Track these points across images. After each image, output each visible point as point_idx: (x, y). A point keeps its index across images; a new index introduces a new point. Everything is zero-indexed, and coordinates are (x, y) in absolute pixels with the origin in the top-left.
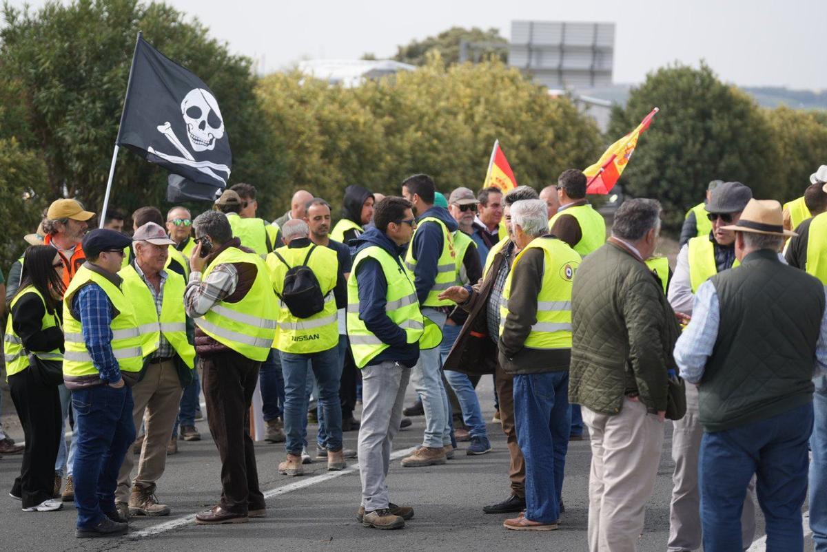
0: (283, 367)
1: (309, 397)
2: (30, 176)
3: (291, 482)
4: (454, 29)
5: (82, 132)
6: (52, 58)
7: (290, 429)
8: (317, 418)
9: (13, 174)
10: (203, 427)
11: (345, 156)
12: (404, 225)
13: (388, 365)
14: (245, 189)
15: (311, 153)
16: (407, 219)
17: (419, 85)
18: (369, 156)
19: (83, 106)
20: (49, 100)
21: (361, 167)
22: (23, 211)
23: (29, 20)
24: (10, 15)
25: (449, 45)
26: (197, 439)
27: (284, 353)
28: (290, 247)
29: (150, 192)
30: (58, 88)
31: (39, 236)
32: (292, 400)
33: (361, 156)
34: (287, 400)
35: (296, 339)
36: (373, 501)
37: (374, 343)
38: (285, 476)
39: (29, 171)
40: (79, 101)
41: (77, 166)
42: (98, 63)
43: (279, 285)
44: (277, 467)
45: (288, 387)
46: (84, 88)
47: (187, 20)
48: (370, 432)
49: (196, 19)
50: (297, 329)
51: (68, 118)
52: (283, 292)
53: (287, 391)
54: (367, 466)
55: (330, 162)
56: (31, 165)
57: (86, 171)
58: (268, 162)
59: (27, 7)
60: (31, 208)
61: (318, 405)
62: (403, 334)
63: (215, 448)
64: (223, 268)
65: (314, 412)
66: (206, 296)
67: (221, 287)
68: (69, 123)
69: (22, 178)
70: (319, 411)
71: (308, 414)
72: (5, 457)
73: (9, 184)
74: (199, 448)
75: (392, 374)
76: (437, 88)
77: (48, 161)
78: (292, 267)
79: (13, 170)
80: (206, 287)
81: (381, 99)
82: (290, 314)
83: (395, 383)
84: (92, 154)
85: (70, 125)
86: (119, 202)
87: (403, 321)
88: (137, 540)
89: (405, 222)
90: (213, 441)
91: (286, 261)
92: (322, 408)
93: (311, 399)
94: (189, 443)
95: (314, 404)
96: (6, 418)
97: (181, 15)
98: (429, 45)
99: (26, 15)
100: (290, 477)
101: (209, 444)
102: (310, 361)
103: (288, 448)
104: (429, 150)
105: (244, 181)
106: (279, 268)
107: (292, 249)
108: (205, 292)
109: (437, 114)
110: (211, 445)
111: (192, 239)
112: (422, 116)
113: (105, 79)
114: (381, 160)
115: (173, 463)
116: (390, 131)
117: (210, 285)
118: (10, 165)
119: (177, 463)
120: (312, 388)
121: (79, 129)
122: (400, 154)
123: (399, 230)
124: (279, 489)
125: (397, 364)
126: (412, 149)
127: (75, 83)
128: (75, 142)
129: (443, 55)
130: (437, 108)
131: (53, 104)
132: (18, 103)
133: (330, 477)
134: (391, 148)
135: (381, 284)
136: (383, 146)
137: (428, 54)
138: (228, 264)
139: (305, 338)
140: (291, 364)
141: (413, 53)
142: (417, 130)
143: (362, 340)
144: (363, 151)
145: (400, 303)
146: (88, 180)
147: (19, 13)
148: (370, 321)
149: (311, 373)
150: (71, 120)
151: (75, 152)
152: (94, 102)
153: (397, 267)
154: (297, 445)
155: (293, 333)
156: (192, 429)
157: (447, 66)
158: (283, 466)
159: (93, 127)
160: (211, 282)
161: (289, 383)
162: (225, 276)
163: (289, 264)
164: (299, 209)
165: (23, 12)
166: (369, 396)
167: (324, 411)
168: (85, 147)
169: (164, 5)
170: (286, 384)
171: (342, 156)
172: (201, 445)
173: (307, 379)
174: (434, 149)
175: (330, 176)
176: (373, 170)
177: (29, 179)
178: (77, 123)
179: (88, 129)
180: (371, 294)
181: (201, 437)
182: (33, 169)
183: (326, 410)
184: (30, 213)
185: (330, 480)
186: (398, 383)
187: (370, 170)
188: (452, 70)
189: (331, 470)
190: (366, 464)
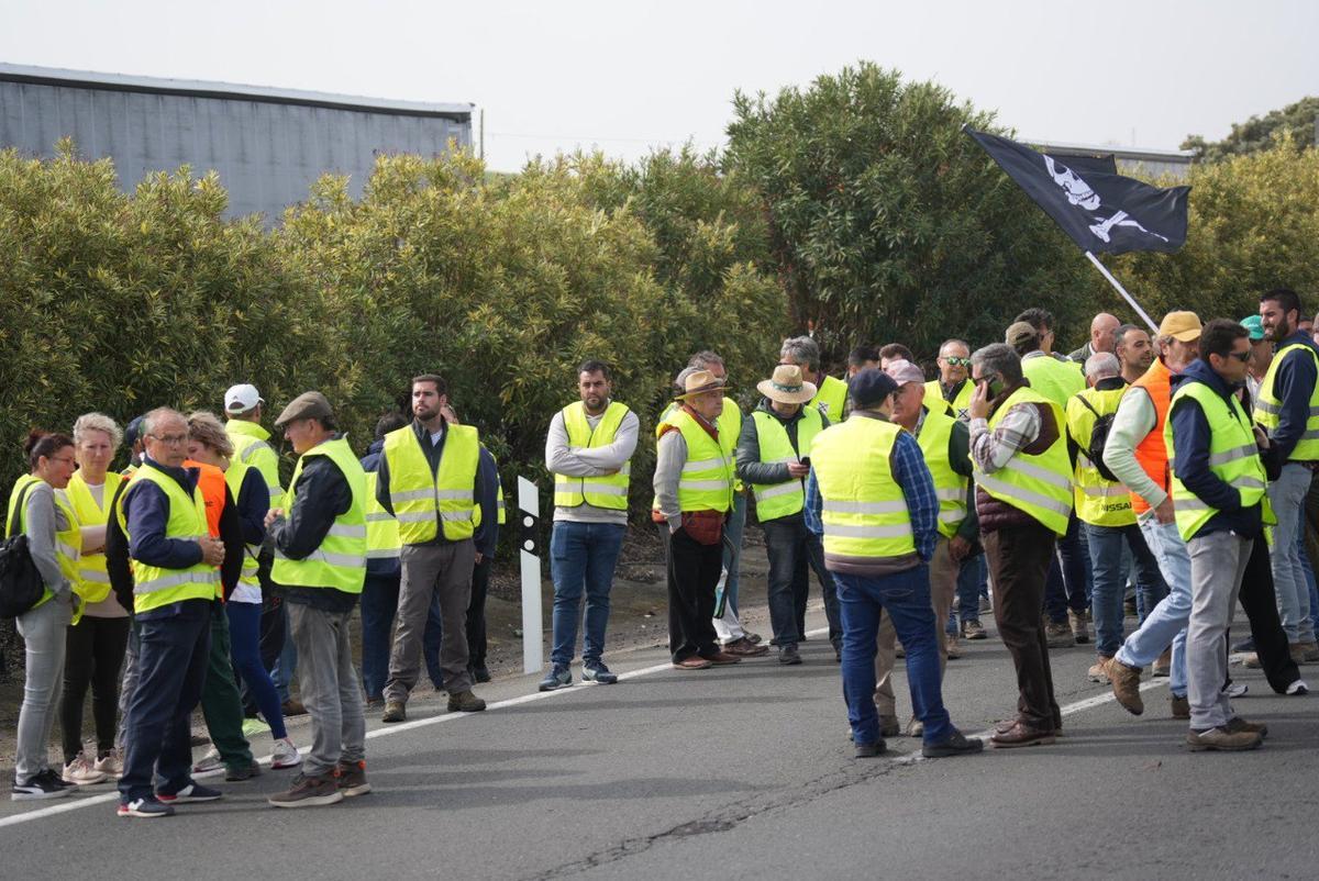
0: (1090, 543)
1: (1126, 583)
2: (766, 308)
3: (1104, 692)
4: (1306, 101)
5: (829, 252)
6: (793, 158)
7: (1101, 624)
8: (1135, 610)
9: (748, 305)
10: (989, 622)
11: (1165, 269)
12: (1232, 359)
13: (1220, 535)
14: (1039, 317)
15: (1122, 267)
16: (1239, 351)
17: (1261, 174)
18: (1196, 269)
19: (829, 218)
20: (790, 212)
21: (1187, 283)
22: (759, 352)
23: (764, 112)
24: (741, 105)
25: (1301, 123)
26: (982, 636)
27: (1091, 526)
28: (1098, 389)
29: (916, 324)
30: (800, 197)
31: (775, 384)
32: (1102, 586)
33: (1186, 268)
34: (1096, 586)
35: (1107, 508)
36: (1212, 716)
37: (1199, 508)
38: (1096, 684)
39: (766, 301)
40: (825, 212)
41: (825, 295)
42: (845, 162)
43: (1086, 441)
44: (1086, 671)
45: (1097, 569)
46: (830, 198)
47: (958, 103)
48: (1207, 625)
49: (968, 103)
50: (1107, 495)
51: (811, 235)
52: (1091, 447)
53: (1096, 574)
54: (1203, 670)
55: (1146, 278)
56: (767, 294)
57: (834, 299)
58: (1065, 282)
59: (763, 95)
60: (768, 350)
61: (1138, 592)
62: (1236, 494)
63: (1004, 648)
64: (1023, 408)
65: (1132, 600)
66: (1006, 445)
67: (1022, 432)
68: (813, 240)
69: (757, 310)
70: (1138, 600)
71: (1125, 604)
72: (744, 660)
73: (741, 319)
74: (985, 648)
75: (1227, 546)
76: (1287, 176)
77: (789, 290)
78: (1101, 414)
79: (748, 302)
80: (1005, 433)
81: (1215, 196)
82: (1100, 476)
83: (1233, 558)
84: (843, 278)
85: (814, 243)
86: (877, 337)
87: (1236, 478)
88: (910, 765)
89: (1236, 355)
90: (999, 639)
91: (1094, 407)
92: (1141, 595)
93: (1128, 584)
94: (973, 641)
95: (1132, 590)
96: (745, 611)
97: (949, 99)
98: (1274, 122)
99: (761, 106)
100: (1103, 686)
101: (995, 643)
102: (1124, 536)
103: (1100, 647)
104: (1276, 258)
105: (1034, 306)
106: (1084, 415)
107: (1101, 392)
108: (1003, 439)
109: (1285, 211)
110: (997, 643)
111: (970, 381)
112: (1265, 214)
113: (857, 183)
114: (1212, 274)
115: (953, 667)
116: (1225, 235)
117: (1011, 431)
118: (745, 296)
119: (958, 667)
120: (1128, 571)
121: (825, 247)
122: (1238, 264)
123: (1225, 365)
124: (1090, 700)
125: (1232, 533)
126: (1253, 258)
127: (820, 189)
128: (821, 263)
129: (1296, 136)
130: (1284, 203)
131: (794, 216)
132: (754, 217)
133: (1155, 685)
134: (1226, 258)
135: (1203, 432)
136: (1215, 255)
137: (1275, 135)
138: (1027, 403)
139: (1119, 507)
140: (1100, 540)
141: (1254, 135)
142: (1258, 234)
143: (1186, 505)
144: (1189, 263)
145: (1230, 456)
146: (839, 311)
147: (753, 103)
148: (1190, 477)
149: (1127, 551)
150: (815, 236)
151: (821, 276)
152: (843, 213)
153: (1227, 410)
154: (1111, 644)
155: (1103, 501)
156: (976, 622)
157: (1301, 149)
158: (1094, 670)
159: (842, 245)
160: (1009, 427)
161: (1099, 564)
162: (1026, 417)
163: (1096, 410)
164: (1100, 336)
165: (757, 103)
166: (1201, 579)
167: (1144, 598)
168: (834, 270)
169: (929, 85)
170: (1094, 566)
171: (1161, 269)
172: (988, 644)
173: (1122, 559)
174: (1284, 257)
175: (1146, 296)
176: (1202, 287)
177: (767, 311)
178: (822, 240)
179: (836, 248)
180: (1189, 444)
181: (987, 635)
182: (770, 299)
183: (1148, 597)
184: (767, 355)
185: (1155, 688)
186: (1237, 559)
187: (1198, 287)
188: (1309, 153)
189: (1156, 676)
190: (1200, 667)
